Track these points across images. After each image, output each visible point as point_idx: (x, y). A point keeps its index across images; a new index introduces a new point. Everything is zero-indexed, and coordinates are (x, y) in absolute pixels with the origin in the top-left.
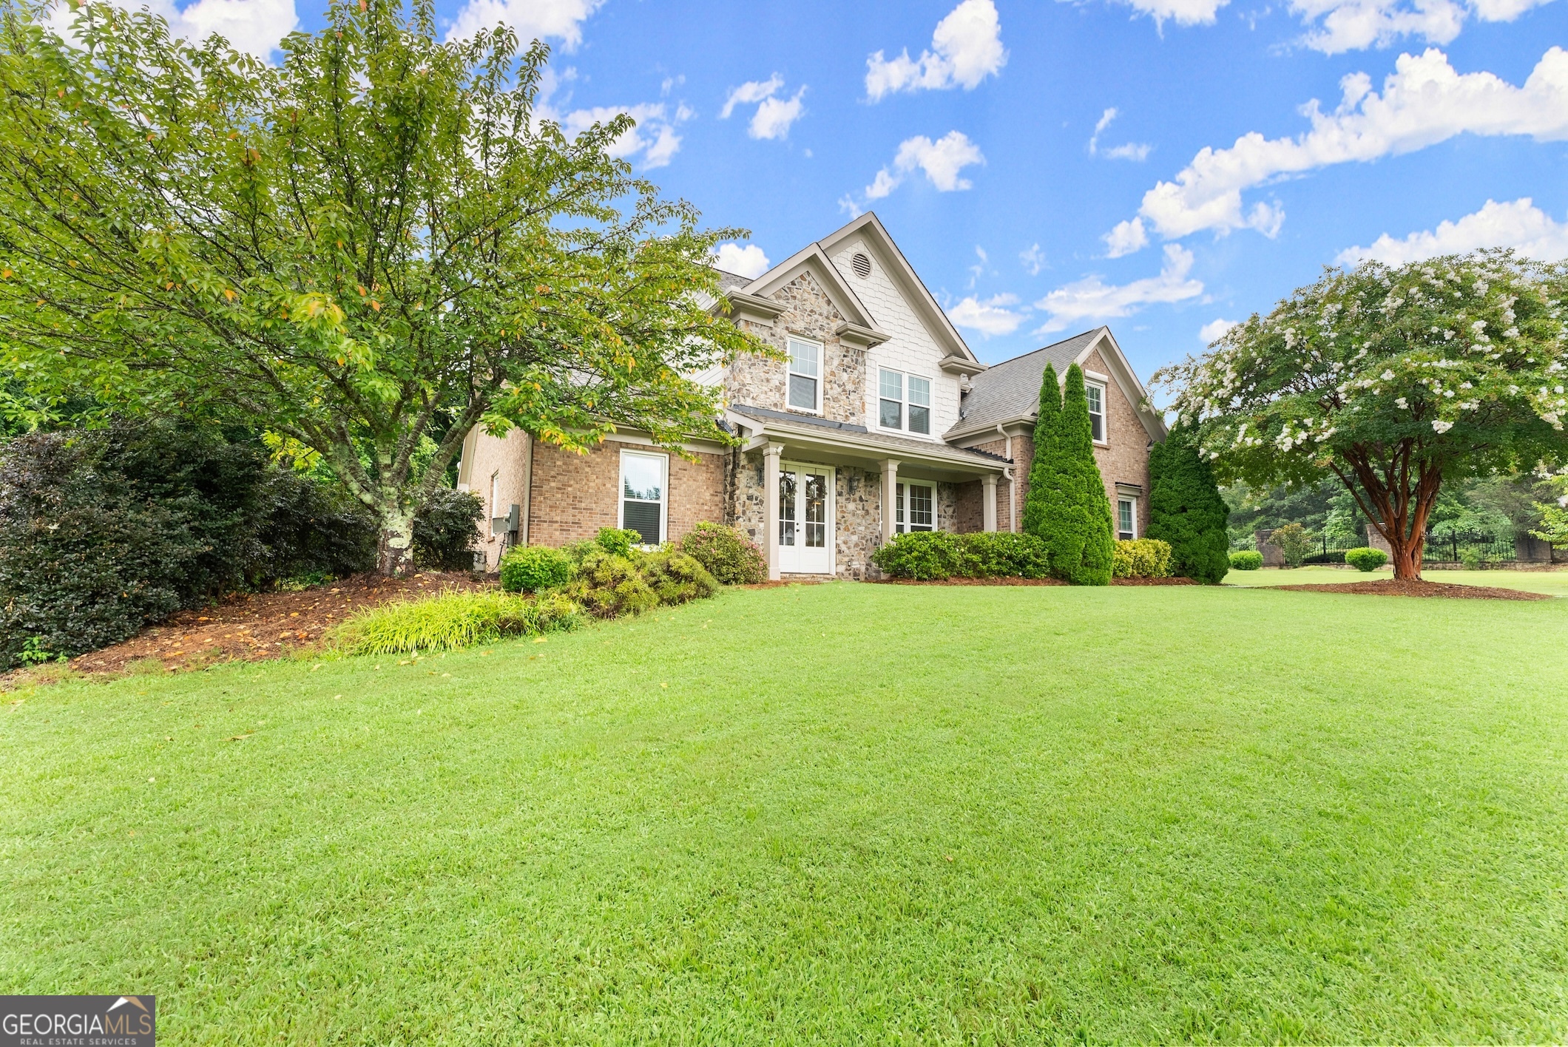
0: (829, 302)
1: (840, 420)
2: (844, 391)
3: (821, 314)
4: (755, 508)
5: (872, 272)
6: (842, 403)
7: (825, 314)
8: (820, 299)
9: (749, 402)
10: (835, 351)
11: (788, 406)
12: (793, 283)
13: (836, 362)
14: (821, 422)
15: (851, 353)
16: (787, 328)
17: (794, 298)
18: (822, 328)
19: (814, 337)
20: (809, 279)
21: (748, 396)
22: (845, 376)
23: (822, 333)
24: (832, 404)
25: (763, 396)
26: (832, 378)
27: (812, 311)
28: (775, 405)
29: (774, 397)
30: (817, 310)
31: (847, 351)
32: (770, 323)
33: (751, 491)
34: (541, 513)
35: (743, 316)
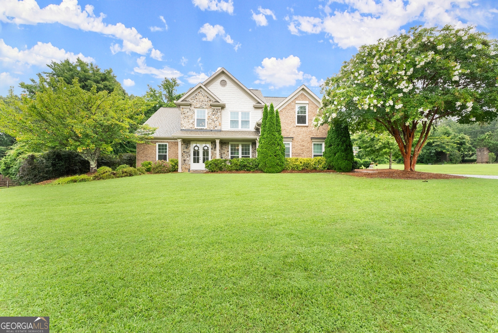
0: (208, 97)
1: (212, 129)
2: (213, 121)
3: (205, 101)
4: (186, 154)
5: (228, 84)
6: (212, 124)
7: (207, 101)
8: (205, 97)
9: (183, 128)
10: (210, 110)
11: (196, 127)
12: (196, 95)
13: (210, 113)
14: (206, 131)
15: (215, 110)
16: (194, 107)
17: (196, 99)
18: (205, 105)
19: (203, 108)
20: (201, 92)
21: (183, 126)
22: (213, 117)
23: (206, 106)
24: (209, 125)
25: (187, 126)
26: (209, 118)
27: (202, 101)
28: (191, 128)
29: (191, 126)
30: (204, 100)
31: (214, 110)
32: (189, 107)
33: (184, 150)
34: (139, 158)
35: (181, 107)
